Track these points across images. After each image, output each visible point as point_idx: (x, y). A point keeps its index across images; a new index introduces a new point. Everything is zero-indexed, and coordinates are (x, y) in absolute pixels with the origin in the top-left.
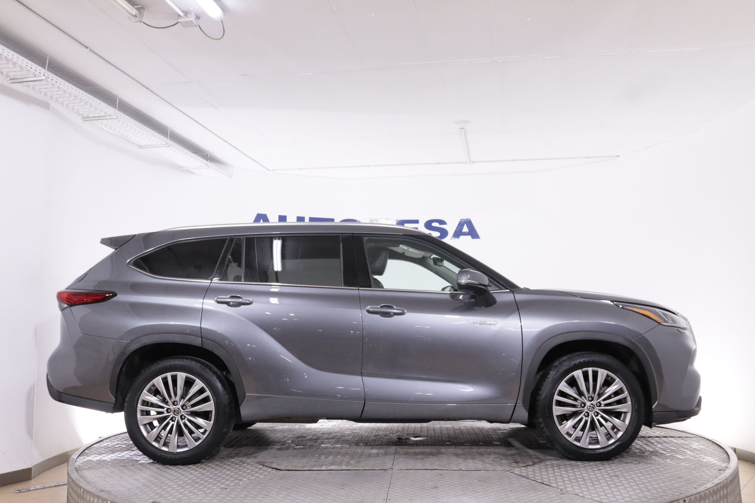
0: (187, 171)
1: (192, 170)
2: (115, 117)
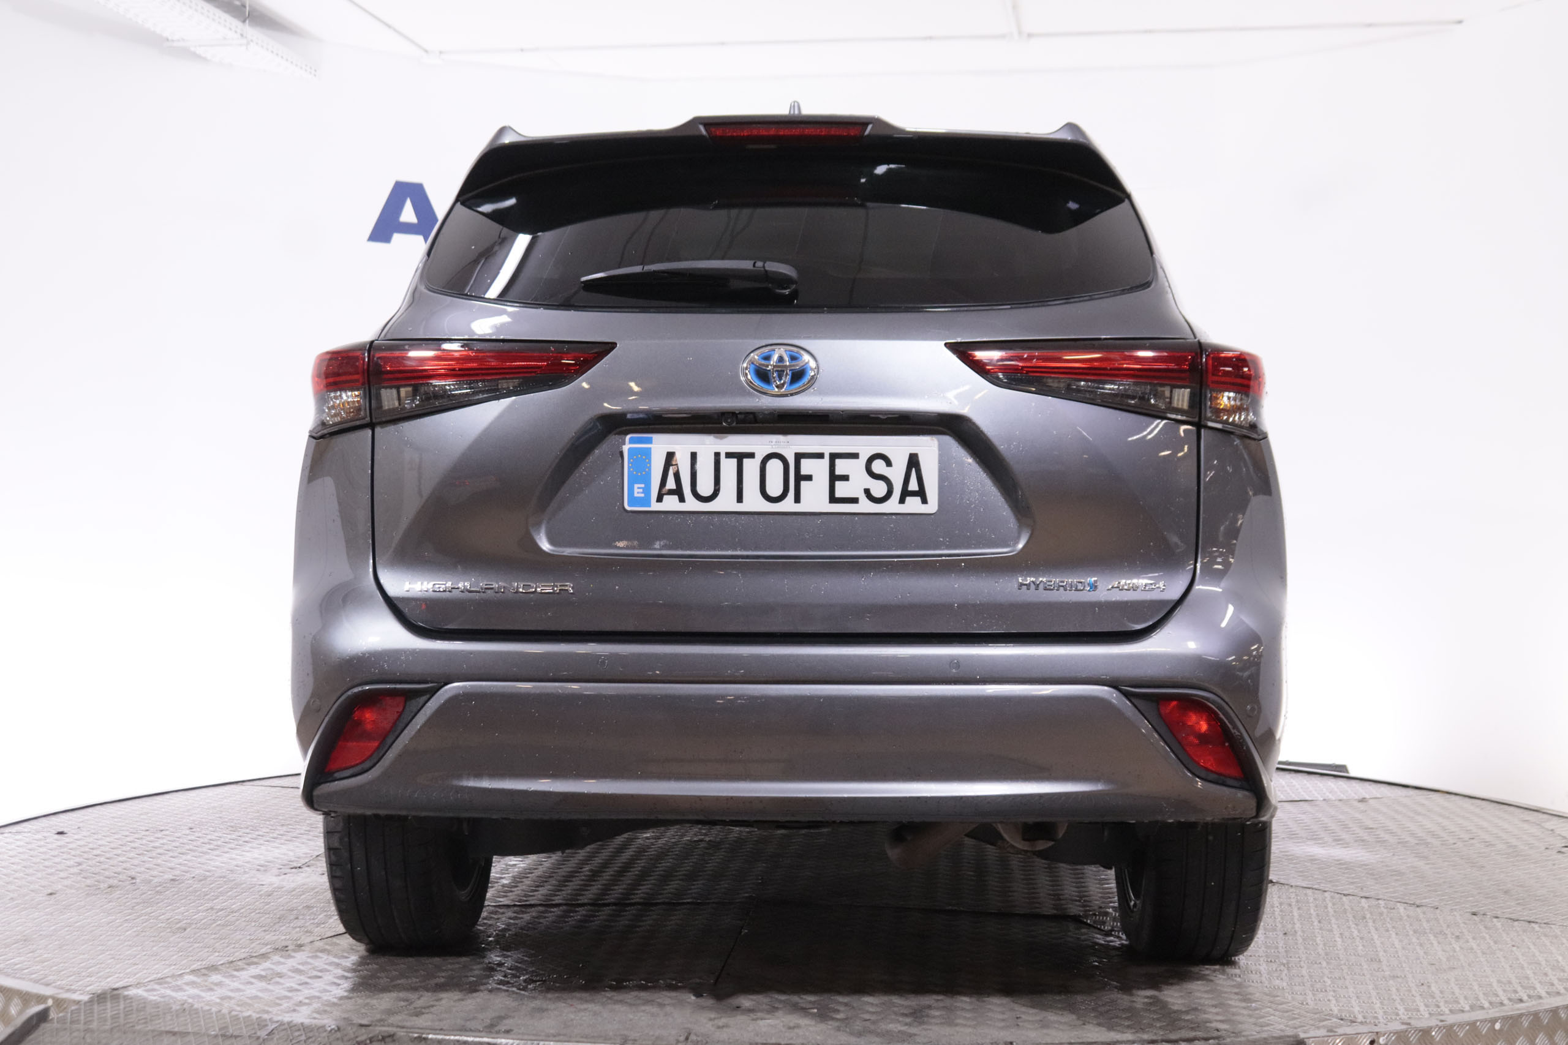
0: (187, 53)
1: (200, 51)
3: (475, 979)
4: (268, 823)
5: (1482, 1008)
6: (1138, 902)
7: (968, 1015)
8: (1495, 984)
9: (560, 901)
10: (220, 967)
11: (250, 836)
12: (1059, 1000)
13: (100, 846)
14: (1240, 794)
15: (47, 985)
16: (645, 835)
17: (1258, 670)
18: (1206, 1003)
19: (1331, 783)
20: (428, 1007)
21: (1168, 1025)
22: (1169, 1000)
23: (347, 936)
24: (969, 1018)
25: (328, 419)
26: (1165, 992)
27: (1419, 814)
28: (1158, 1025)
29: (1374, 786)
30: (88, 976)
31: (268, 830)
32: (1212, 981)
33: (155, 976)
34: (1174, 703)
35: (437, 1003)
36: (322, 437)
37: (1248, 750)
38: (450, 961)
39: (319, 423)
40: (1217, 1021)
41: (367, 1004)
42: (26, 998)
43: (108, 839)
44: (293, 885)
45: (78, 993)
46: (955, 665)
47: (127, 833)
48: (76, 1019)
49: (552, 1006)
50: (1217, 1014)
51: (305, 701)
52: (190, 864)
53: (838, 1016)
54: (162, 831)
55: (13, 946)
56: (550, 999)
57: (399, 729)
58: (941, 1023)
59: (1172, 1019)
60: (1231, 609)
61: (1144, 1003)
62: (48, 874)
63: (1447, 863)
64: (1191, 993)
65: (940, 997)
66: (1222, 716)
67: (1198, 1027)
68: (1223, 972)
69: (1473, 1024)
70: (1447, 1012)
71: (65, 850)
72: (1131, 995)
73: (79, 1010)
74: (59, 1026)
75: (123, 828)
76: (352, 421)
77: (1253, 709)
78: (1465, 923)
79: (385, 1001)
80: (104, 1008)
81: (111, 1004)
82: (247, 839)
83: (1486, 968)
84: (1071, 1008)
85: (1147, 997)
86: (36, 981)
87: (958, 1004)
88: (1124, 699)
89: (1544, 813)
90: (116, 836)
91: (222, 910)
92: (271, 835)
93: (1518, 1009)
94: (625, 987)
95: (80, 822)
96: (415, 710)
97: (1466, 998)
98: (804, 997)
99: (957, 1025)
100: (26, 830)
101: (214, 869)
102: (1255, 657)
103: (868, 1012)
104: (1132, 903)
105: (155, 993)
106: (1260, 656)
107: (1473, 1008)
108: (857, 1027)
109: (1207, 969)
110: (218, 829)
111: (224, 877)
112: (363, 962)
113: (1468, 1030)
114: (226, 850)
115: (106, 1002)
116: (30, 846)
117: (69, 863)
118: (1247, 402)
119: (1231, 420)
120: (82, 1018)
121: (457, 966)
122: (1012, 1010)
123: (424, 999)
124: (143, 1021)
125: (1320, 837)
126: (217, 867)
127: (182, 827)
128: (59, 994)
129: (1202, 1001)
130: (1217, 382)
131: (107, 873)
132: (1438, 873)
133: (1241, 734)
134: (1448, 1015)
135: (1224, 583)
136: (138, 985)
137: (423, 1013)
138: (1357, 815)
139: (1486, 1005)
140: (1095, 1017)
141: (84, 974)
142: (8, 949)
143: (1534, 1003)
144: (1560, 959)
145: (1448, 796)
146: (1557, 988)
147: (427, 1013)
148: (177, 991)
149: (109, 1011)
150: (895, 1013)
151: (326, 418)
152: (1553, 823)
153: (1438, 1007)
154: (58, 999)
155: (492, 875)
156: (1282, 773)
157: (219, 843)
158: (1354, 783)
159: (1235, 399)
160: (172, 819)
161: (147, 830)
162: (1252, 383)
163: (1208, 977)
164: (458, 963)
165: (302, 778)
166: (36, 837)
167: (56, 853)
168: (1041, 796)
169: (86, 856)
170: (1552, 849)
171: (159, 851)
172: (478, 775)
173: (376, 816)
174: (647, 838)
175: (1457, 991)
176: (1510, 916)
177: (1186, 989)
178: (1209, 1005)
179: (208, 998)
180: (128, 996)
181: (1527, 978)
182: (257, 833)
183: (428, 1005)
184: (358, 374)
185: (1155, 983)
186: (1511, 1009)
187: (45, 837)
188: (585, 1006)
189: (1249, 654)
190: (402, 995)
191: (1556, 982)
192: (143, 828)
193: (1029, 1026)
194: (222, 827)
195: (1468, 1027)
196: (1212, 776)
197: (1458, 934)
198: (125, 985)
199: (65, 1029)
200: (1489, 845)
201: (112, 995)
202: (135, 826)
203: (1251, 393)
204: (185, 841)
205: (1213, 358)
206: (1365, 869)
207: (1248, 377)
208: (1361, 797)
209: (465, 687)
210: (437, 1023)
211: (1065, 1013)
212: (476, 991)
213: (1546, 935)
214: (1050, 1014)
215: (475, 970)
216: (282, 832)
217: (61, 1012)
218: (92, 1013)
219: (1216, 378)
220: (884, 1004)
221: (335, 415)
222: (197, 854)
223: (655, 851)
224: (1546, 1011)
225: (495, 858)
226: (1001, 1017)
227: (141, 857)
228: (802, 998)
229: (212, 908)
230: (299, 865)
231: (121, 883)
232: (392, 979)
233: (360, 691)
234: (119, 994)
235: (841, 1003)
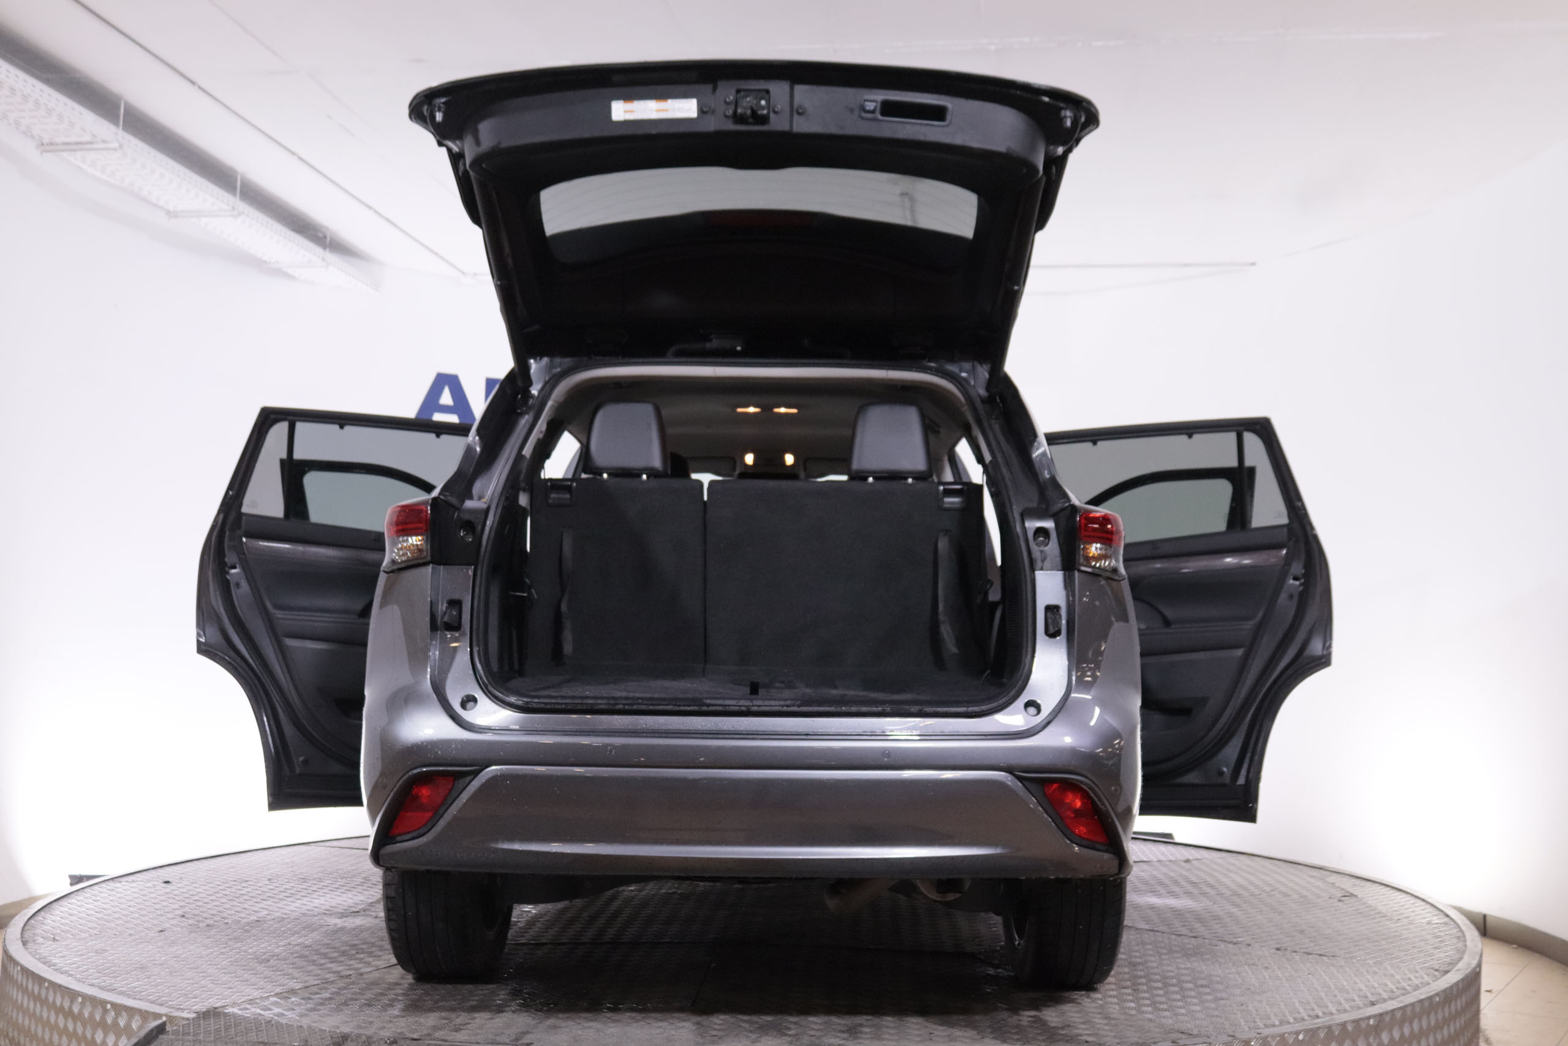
0: (279, 272)
1: (290, 271)
2: (115, 145)
3: (501, 1002)
4: (330, 876)
5: (1289, 1023)
6: (1022, 942)
7: (892, 1032)
8: (1297, 1004)
9: (565, 941)
10: (298, 991)
11: (317, 886)
12: (962, 1019)
13: (198, 893)
14: (1106, 856)
15: (162, 1005)
16: (630, 888)
17: (1119, 761)
18: (1077, 1020)
19: (1162, 848)
20: (465, 1024)
21: (1048, 1038)
22: (1048, 1018)
23: (399, 967)
24: (892, 1034)
25: (397, 558)
26: (1044, 1013)
27: (1231, 871)
28: (1041, 1038)
29: (1196, 849)
30: (193, 998)
31: (330, 882)
32: (1079, 1003)
33: (247, 998)
34: (1055, 786)
35: (471, 1021)
36: (392, 572)
37: (1113, 822)
38: (480, 987)
39: (390, 561)
40: (1086, 1035)
41: (416, 1022)
42: (145, 1015)
43: (204, 888)
44: (353, 926)
45: (186, 1011)
46: (886, 755)
47: (220, 883)
48: (187, 1031)
49: (563, 1025)
50: (1086, 1029)
51: (374, 780)
52: (270, 908)
53: (790, 1033)
54: (247, 881)
55: (133, 973)
56: (562, 1019)
57: (449, 802)
58: (872, 1038)
59: (1051, 1033)
60: (1097, 711)
61: (1028, 1021)
62: (158, 915)
63: (1255, 910)
64: (1064, 1013)
65: (869, 1017)
66: (1093, 795)
67: (1071, 1039)
68: (1088, 997)
69: (1282, 1036)
70: (1262, 1026)
71: (170, 896)
72: (1019, 1015)
73: (189, 1024)
74: (173, 1037)
75: (216, 879)
76: (418, 559)
77: (1116, 790)
78: (1271, 957)
79: (430, 1020)
80: (208, 1023)
81: (214, 1020)
82: (315, 889)
83: (1290, 992)
84: (972, 1026)
85: (1031, 1017)
86: (152, 1002)
87: (884, 1023)
88: (1017, 781)
89: (1326, 870)
90: (211, 885)
91: (298, 945)
92: (334, 886)
93: (1316, 1024)
94: (620, 1009)
95: (183, 874)
96: (462, 787)
97: (1276, 1015)
98: (763, 1017)
99: (883, 1040)
100: (139, 880)
101: (289, 912)
102: (1117, 749)
103: (813, 1029)
104: (1017, 943)
105: (247, 1012)
106: (1121, 749)
107: (1282, 1023)
108: (806, 1042)
109: (1076, 994)
110: (291, 881)
111: (298, 919)
112: (411, 988)
113: (1278, 1040)
114: (299, 897)
115: (210, 1018)
116: (142, 893)
117: (174, 906)
118: (1109, 552)
119: (1098, 565)
120: (192, 1031)
121: (487, 992)
122: (926, 1027)
123: (462, 1018)
124: (240, 1034)
125: (1156, 890)
126: (292, 911)
127: (263, 879)
128: (170, 1012)
129: (1073, 1019)
130: (1089, 536)
131: (205, 915)
132: (1249, 917)
133: (1107, 808)
134: (1263, 1028)
135: (1093, 692)
136: (234, 1004)
137: (462, 1029)
138: (1184, 873)
139: (1292, 1020)
140: (990, 1032)
141: (190, 996)
142: (128, 976)
143: (1328, 1018)
144: (1345, 983)
145: (1252, 857)
146: (1344, 1006)
147: (465, 1029)
148: (265, 1010)
149: (212, 1025)
150: (834, 1030)
151: (395, 557)
152: (1333, 878)
153: (1255, 1022)
154: (170, 1017)
155: (512, 919)
156: (1133, 841)
157: (293, 892)
158: (1180, 848)
159: (1101, 549)
160: (255, 872)
161: (235, 881)
162: (1114, 537)
163: (1077, 1001)
164: (486, 989)
165: (371, 841)
166: (147, 885)
167: (163, 898)
168: (952, 858)
169: (187, 901)
170: (1334, 898)
171: (245, 897)
172: (511, 839)
173: (428, 871)
174: (631, 890)
175: (1268, 1009)
176: (1306, 950)
177: (1061, 1010)
178: (1078, 1022)
179: (290, 1016)
180: (227, 1013)
181: (1322, 999)
182: (322, 884)
183: (464, 1023)
184: (422, 523)
185: (1036, 1005)
186: (1310, 1024)
187: (154, 885)
188: (590, 1024)
189: (1113, 746)
190: (443, 1014)
191: (1343, 1002)
192: (232, 879)
193: (940, 1040)
194: (294, 879)
195: (1279, 1038)
196: (1085, 843)
197: (1266, 965)
198: (223, 1005)
199: (179, 1040)
200: (1286, 895)
201: (212, 1014)
202: (225, 877)
203: (1114, 545)
204: (266, 890)
205: (1085, 518)
206: (1192, 915)
207: (1111, 532)
208: (1185, 859)
209: (502, 769)
210: (473, 1038)
211: (967, 1029)
212: (503, 1012)
213: (1333, 966)
214: (956, 1030)
215: (500, 995)
216: (342, 884)
217: (174, 1026)
218: (199, 1027)
219: (1086, 534)
220: (825, 1023)
221: (403, 555)
222: (275, 900)
223: (639, 900)
224: (1338, 1025)
225: (515, 906)
226: (917, 1032)
227: (231, 902)
228: (761, 1019)
229: (290, 944)
230: (357, 910)
231: (216, 923)
232: (436, 1002)
233: (418, 773)
234: (220, 1012)
235: (792, 1023)
